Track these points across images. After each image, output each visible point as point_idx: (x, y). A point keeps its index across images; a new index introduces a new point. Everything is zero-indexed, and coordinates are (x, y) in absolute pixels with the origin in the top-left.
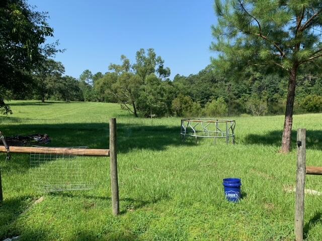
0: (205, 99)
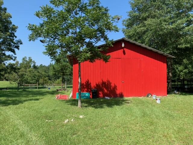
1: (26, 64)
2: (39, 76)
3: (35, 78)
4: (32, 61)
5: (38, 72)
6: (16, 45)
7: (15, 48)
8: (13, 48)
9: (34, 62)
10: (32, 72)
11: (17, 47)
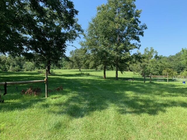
0: (180, 70)
1: (148, 55)
2: (161, 67)
3: (158, 68)
4: (154, 51)
5: (161, 62)
6: (140, 31)
7: (139, 34)
8: (137, 36)
9: (156, 52)
10: (154, 62)
11: (141, 34)
